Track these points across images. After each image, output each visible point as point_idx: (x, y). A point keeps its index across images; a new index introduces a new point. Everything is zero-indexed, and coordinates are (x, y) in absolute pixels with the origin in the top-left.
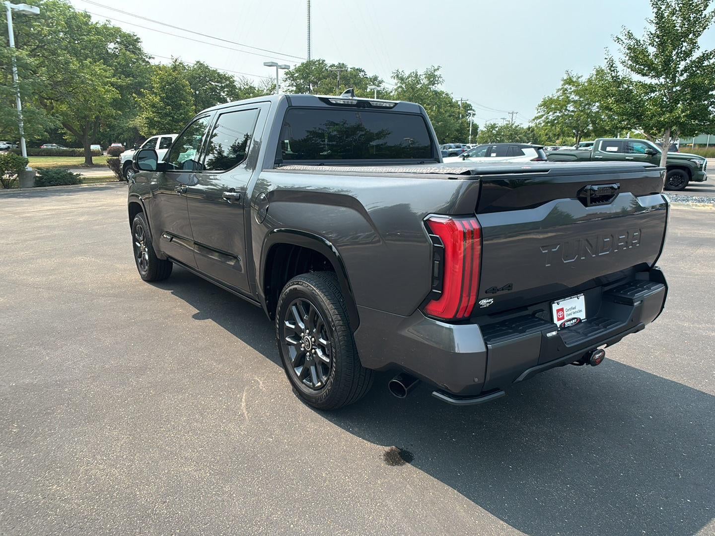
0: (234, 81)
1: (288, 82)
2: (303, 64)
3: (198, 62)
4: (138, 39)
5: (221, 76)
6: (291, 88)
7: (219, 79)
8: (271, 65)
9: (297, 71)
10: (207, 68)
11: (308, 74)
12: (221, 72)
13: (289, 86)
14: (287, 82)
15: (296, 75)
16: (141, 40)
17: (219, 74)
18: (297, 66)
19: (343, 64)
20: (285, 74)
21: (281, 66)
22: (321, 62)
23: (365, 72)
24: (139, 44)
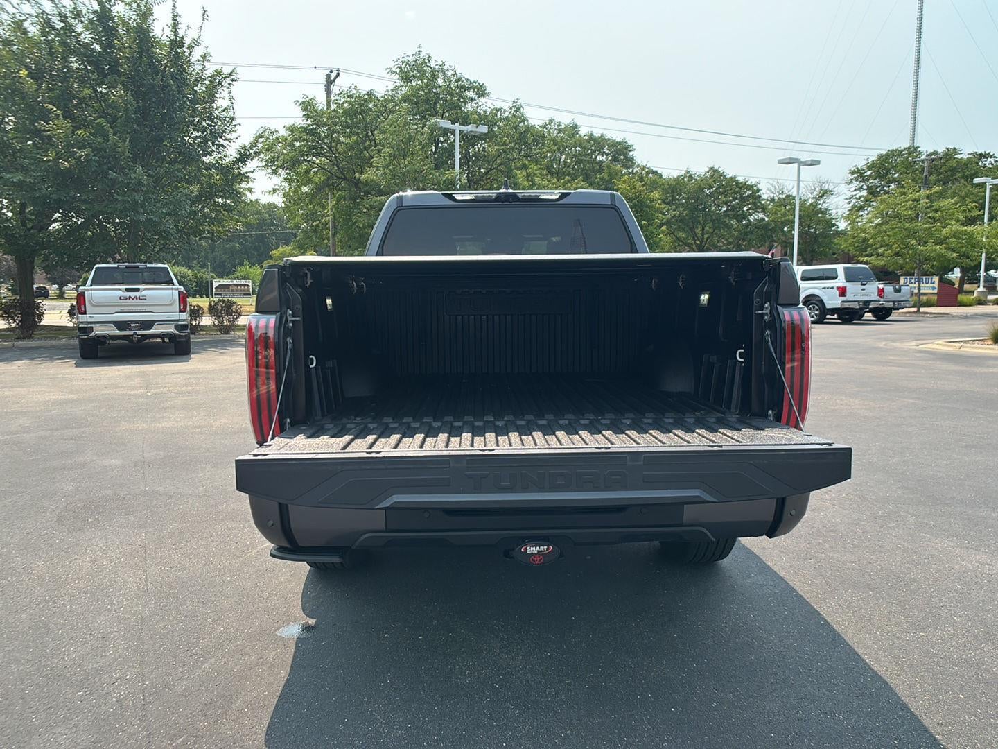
0: (759, 190)
1: (855, 184)
2: (880, 157)
3: (711, 168)
4: (630, 146)
5: (741, 185)
6: (859, 194)
7: (737, 189)
8: (790, 161)
9: (869, 168)
10: (723, 174)
11: (888, 170)
12: (741, 179)
13: (855, 190)
14: (852, 185)
15: (869, 173)
16: (634, 147)
17: (738, 183)
18: (870, 160)
19: (955, 149)
20: (850, 173)
21: (805, 162)
22: (912, 150)
23: (995, 157)
24: (631, 153)
